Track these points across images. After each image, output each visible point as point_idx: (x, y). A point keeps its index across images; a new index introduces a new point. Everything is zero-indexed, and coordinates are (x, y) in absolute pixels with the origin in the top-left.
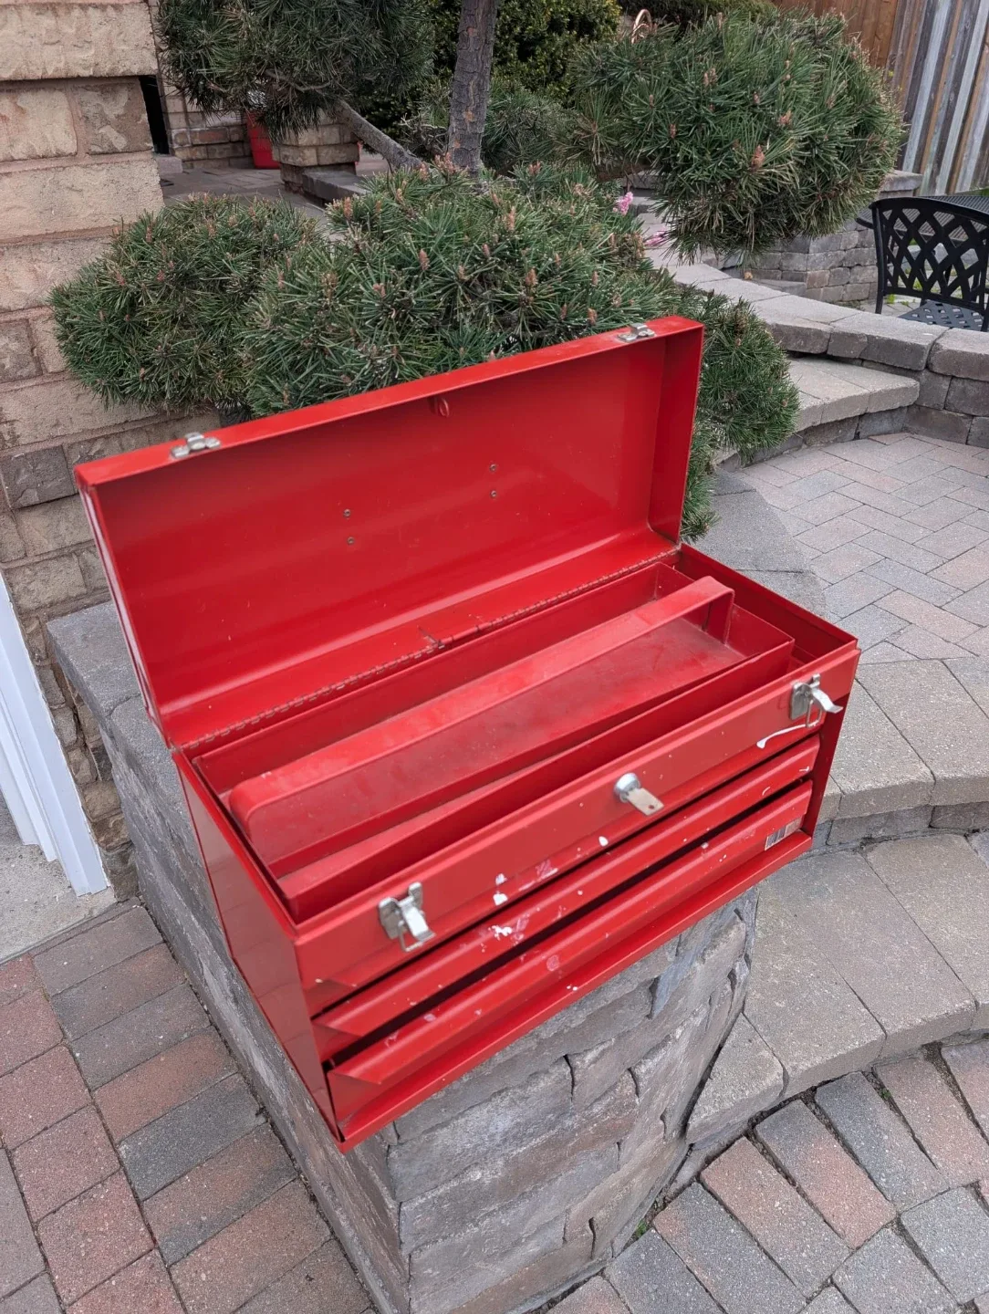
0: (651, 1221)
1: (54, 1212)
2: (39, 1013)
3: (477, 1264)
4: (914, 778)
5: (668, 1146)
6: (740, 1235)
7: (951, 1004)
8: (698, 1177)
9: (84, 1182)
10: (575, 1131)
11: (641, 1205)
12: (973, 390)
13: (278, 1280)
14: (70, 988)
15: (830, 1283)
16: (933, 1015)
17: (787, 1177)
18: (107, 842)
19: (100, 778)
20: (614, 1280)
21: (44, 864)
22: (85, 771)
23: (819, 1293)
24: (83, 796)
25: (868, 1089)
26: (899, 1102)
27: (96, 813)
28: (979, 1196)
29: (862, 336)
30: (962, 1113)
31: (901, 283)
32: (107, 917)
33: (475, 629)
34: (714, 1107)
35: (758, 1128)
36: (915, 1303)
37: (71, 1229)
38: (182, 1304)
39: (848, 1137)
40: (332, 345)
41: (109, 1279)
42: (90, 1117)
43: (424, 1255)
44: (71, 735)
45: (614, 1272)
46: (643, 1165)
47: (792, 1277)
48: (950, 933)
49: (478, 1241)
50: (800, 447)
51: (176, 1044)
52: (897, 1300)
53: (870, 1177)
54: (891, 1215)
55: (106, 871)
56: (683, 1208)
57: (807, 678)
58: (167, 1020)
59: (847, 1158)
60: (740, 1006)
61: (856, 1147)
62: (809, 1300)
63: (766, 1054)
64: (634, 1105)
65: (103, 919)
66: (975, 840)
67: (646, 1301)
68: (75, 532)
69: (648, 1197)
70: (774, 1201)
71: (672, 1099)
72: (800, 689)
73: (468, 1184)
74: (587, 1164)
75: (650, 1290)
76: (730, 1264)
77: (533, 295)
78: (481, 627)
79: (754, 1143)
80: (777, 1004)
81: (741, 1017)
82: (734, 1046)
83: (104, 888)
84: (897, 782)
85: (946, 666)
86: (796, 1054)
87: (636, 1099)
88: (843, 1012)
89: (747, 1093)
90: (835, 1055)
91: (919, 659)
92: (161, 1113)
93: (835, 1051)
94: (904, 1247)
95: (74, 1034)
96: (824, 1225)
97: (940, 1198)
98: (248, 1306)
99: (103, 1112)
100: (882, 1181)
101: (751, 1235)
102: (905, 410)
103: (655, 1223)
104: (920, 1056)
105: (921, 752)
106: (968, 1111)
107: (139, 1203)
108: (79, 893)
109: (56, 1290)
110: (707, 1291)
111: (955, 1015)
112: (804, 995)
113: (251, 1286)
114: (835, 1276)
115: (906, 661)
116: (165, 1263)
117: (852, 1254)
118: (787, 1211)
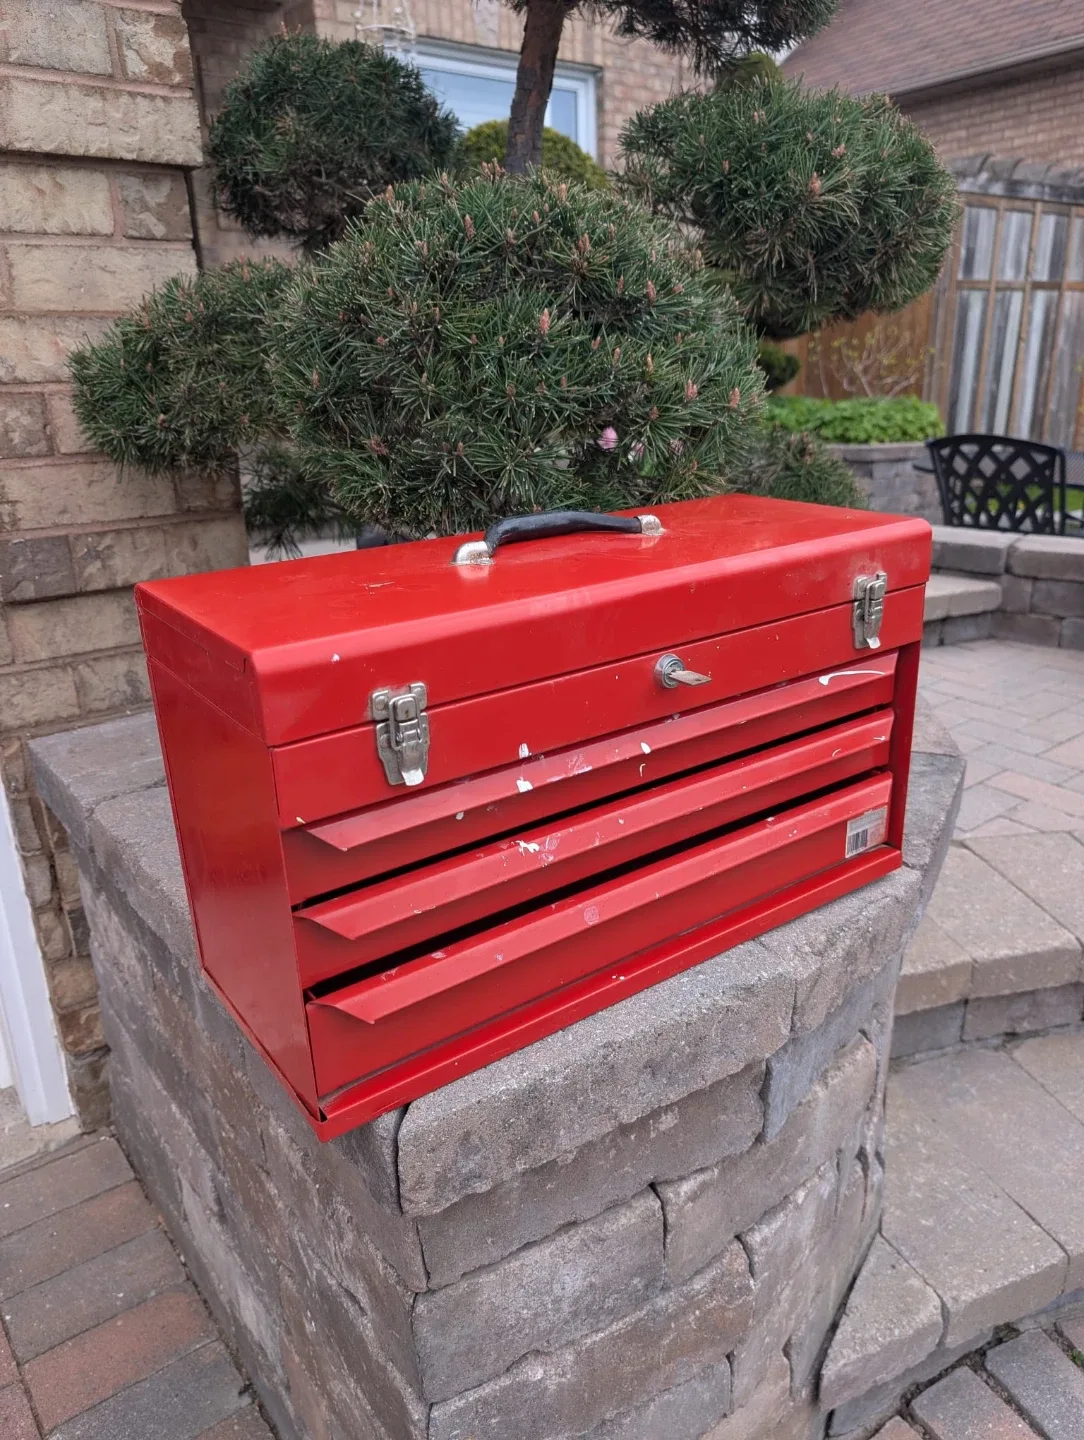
4: (1057, 944)
5: (798, 1410)
10: (670, 1318)
12: (1058, 590)
14: (9, 1235)
18: (75, 1044)
19: (75, 953)
22: (57, 946)
24: (51, 976)
25: (1054, 1351)
27: (66, 1001)
32: (68, 1149)
34: (855, 1351)
35: (915, 1404)
39: (1037, 1415)
42: (14, 1400)
44: (44, 893)
51: (139, 1304)
55: (72, 1091)
58: (130, 1274)
60: (875, 1226)
61: (1047, 1425)
63: (915, 1282)
64: (749, 1288)
65: (61, 1154)
68: (73, 639)
71: (798, 1322)
73: (525, 1384)
74: (689, 1387)
77: (587, 259)
79: (911, 1426)
80: (924, 1222)
81: (878, 1238)
82: (874, 1275)
83: (68, 1116)
84: (1038, 949)
85: (1075, 838)
86: (955, 1282)
87: (752, 1282)
88: (1009, 1230)
89: (897, 1332)
90: (1006, 1283)
91: (1043, 832)
92: (111, 1393)
93: (1005, 1277)
95: (6, 1293)
99: (34, 1391)
102: (989, 616)
105: (1061, 919)
108: (35, 1122)
112: (957, 1212)
115: (1028, 835)
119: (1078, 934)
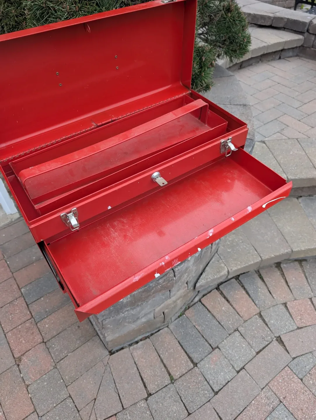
0: (184, 313)
1: (2, 307)
3: (125, 324)
5: (190, 292)
6: (211, 317)
7: (284, 250)
8: (200, 301)
9: (11, 299)
10: (154, 287)
11: (181, 308)
13: (69, 327)
15: (237, 330)
16: (278, 254)
17: (228, 301)
20: (171, 328)
23: (233, 333)
25: (256, 276)
26: (265, 279)
28: (286, 307)
29: (285, 18)
30: (284, 283)
32: (17, 221)
33: (110, 120)
34: (205, 280)
35: (220, 287)
36: (262, 336)
37: (7, 312)
38: (40, 333)
39: (248, 290)
41: (19, 326)
42: (12, 281)
45: (172, 327)
46: (181, 297)
47: (225, 328)
48: (287, 229)
49: (125, 318)
51: (39, 260)
52: (257, 335)
53: (253, 301)
54: (258, 311)
55: (15, 207)
56: (194, 309)
57: (227, 138)
59: (247, 295)
60: (216, 251)
61: (250, 292)
62: (230, 335)
63: (223, 265)
64: (174, 280)
65: (15, 222)
66: (300, 200)
67: (180, 334)
69: (183, 306)
70: (222, 307)
71: (190, 278)
72: (223, 142)
74: (159, 297)
75: (182, 331)
76: (207, 325)
78: (113, 119)
79: (218, 291)
80: (228, 250)
81: (216, 254)
82: (213, 263)
83: (16, 212)
85: (298, 141)
86: (232, 265)
87: (174, 278)
88: (249, 253)
89: (215, 277)
90: (245, 266)
91: (289, 139)
92: (34, 280)
93: (245, 265)
94: (261, 321)
95: (7, 257)
96: (237, 314)
97: (274, 307)
98: (60, 334)
99: (16, 279)
100: (257, 302)
101: (214, 317)
102: (298, 48)
103: (185, 313)
104: (274, 266)
105: (285, 170)
106: (287, 282)
107: (27, 305)
108: (8, 214)
109: (3, 329)
110: (199, 332)
111: (285, 254)
112: (237, 248)
113: (61, 328)
114: (238, 328)
115: (284, 139)
116: (35, 322)
117: (244, 322)
118: (226, 310)
119: (288, 175)
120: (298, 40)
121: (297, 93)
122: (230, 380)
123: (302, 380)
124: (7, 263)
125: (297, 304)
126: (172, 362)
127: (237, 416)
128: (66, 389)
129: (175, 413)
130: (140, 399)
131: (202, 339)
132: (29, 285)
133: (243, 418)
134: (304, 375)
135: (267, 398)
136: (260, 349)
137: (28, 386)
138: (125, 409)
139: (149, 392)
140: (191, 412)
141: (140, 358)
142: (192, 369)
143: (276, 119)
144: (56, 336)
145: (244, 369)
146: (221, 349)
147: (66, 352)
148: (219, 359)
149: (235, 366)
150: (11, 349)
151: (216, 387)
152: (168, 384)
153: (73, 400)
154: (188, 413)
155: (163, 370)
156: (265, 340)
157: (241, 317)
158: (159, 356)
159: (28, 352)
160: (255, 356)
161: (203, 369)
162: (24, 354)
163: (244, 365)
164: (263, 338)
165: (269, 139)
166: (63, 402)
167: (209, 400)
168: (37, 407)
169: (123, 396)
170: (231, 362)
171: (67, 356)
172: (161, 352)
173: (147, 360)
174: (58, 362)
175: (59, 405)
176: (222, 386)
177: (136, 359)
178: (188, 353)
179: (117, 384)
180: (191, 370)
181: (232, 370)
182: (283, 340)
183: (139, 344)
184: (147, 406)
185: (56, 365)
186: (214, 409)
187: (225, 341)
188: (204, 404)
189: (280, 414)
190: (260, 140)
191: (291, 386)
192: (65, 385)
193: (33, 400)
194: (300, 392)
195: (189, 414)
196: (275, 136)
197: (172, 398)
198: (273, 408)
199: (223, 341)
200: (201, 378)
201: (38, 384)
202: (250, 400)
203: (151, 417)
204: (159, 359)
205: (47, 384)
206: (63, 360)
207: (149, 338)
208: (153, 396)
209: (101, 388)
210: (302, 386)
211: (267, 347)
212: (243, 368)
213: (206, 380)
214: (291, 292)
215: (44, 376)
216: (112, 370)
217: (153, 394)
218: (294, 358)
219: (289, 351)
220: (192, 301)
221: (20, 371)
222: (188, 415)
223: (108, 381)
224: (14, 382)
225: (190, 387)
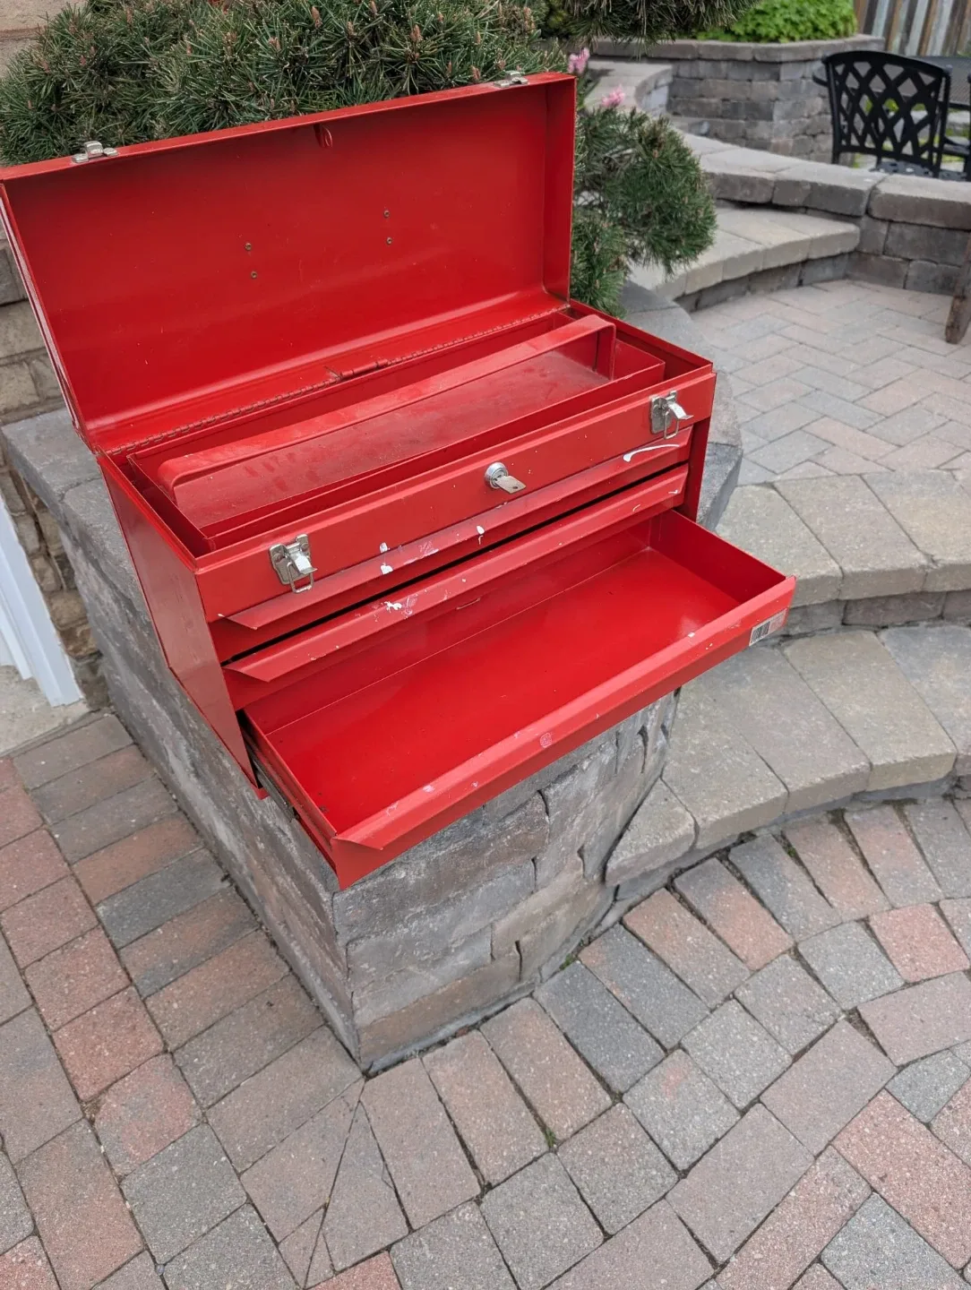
0: (577, 955)
1: (39, 960)
2: (19, 804)
3: (411, 968)
4: (823, 572)
6: (656, 963)
7: (848, 764)
8: (621, 922)
9: (66, 936)
10: (490, 841)
11: (567, 941)
12: (909, 233)
13: (242, 1006)
14: (49, 782)
15: (732, 997)
16: (831, 775)
17: (700, 918)
18: (75, 651)
19: (65, 586)
20: (541, 999)
21: (21, 681)
22: (50, 581)
23: (722, 1005)
24: (50, 604)
25: (777, 848)
26: (803, 857)
27: (63, 622)
28: (868, 928)
29: (806, 183)
30: (859, 865)
31: (854, 142)
32: (81, 724)
34: (631, 852)
35: (677, 881)
36: (805, 1010)
37: (55, 973)
38: (157, 1027)
39: (756, 886)
40: (234, 98)
41: (91, 1009)
42: (69, 886)
43: (360, 948)
44: (33, 543)
45: (542, 994)
46: (564, 900)
47: (698, 993)
48: (853, 710)
49: (409, 942)
50: (744, 294)
51: (147, 826)
52: (790, 1008)
53: (773, 916)
54: (790, 943)
55: (78, 682)
56: (606, 944)
57: (666, 392)
58: (139, 807)
60: (659, 773)
61: (762, 893)
62: (712, 1011)
63: (680, 810)
64: (545, 822)
65: (77, 726)
66: (884, 635)
67: (568, 1014)
68: (24, 339)
69: (574, 932)
70: (686, 936)
71: (588, 837)
72: (657, 401)
73: (394, 881)
74: (505, 878)
75: (573, 1006)
76: (645, 986)
77: (418, 50)
78: (380, 363)
79: (672, 894)
81: (659, 782)
82: (651, 805)
83: (77, 699)
84: (808, 577)
85: (864, 480)
86: (706, 810)
87: (547, 818)
88: (751, 776)
89: (661, 840)
90: (742, 809)
91: (839, 475)
92: (135, 881)
93: (741, 806)
94: (799, 968)
95: (53, 820)
96: (730, 953)
97: (833, 930)
98: (215, 1027)
99: (82, 881)
100: (784, 919)
101: (665, 963)
102: (846, 257)
103: (580, 956)
104: (825, 820)
105: (832, 552)
106: (865, 862)
107: (116, 951)
108: (54, 704)
109: (43, 1020)
110: (623, 1006)
111: (851, 775)
112: (718, 763)
113: (218, 1011)
114: (736, 993)
115: (827, 477)
116: (141, 996)
117: (752, 975)
118: (698, 944)
119: (842, 564)
120: (845, 235)
121: (853, 366)
122: (723, 1137)
123: (928, 1126)
124: (53, 837)
125: (898, 920)
126: (550, 1092)
127: (750, 1236)
128: (236, 1183)
129: (565, 1235)
130: (460, 1199)
131: (634, 1025)
132: (119, 896)
133: (767, 1239)
134: (934, 1112)
135: (833, 1180)
136: (802, 1046)
137: (121, 1179)
138: (415, 1231)
139: (487, 1179)
140: (610, 1231)
141: (456, 1086)
142: (610, 1108)
143: (801, 429)
144: (203, 1032)
145: (760, 1102)
146: (690, 1051)
147: (234, 1077)
148: (686, 1077)
149: (735, 1098)
150: (67, 1075)
151: (680, 1157)
152: (541, 1156)
153: (258, 1212)
154: (605, 1233)
155: (523, 1114)
156: (814, 1021)
157: (742, 961)
158: (511, 1078)
159: (120, 1082)
160: (791, 1066)
161: (640, 1107)
162: (107, 1088)
163: (758, 1092)
164: (808, 1017)
165: (787, 476)
166: (229, 1220)
167: (662, 1194)
168: (150, 1239)
169: (409, 1194)
170: (722, 1086)
171: (239, 1086)
172: (515, 1067)
173: (476, 1091)
174: (209, 1107)
175: (218, 1228)
176: (698, 1154)
177: (443, 1090)
178: (593, 1065)
179: (387, 1160)
180: (604, 1112)
181: (725, 1107)
182: (868, 1020)
183: (448, 1045)
184: (482, 1220)
185: (204, 1114)
186: (680, 1218)
187: (699, 1027)
188: (650, 1207)
189: (874, 1224)
190: (762, 481)
191: (899, 1145)
192: (235, 1170)
193: (137, 1217)
194: (927, 1159)
195: (607, 1237)
196: (801, 470)
197: (555, 1194)
198: (851, 1208)
199: (695, 1028)
200: (635, 1134)
201: (153, 1170)
202: (781, 1190)
203: (496, 1249)
204: (512, 1087)
205: (180, 1170)
206: (227, 1099)
207: (478, 1029)
208: (498, 1189)
209: (341, 1172)
210: (932, 1142)
211: (821, 1041)
212: (757, 1100)
213: (652, 1139)
214: (881, 888)
215: (170, 1148)
216: (372, 1120)
217: (499, 1185)
218: (902, 1068)
219: (886, 1049)
220: (598, 924)
221: (97, 1138)
222: (605, 1240)
223: (362, 1153)
224: (80, 1170)
225: (606, 1160)
